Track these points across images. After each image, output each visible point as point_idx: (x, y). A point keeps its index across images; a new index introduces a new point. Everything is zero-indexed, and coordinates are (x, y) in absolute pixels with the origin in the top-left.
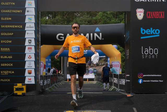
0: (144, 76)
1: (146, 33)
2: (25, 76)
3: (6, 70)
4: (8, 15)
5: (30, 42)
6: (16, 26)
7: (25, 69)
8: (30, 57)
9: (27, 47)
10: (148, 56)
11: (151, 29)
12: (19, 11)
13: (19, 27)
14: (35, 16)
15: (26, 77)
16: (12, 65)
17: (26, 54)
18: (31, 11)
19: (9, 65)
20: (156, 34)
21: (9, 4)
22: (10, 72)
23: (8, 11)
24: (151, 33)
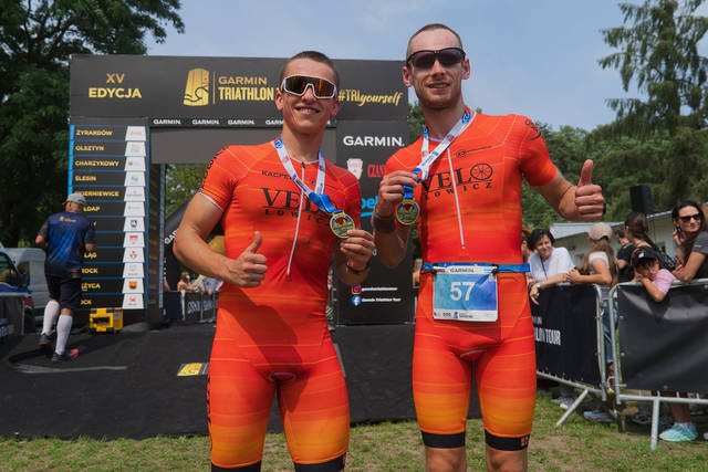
0: (363, 290)
2: (124, 292)
4: (90, 171)
5: (135, 224)
6: (106, 194)
7: (124, 279)
8: (134, 255)
11: (377, 197)
12: (112, 164)
13: (111, 194)
14: (145, 173)
15: (125, 295)
16: (95, 271)
17: (125, 248)
18: (137, 164)
19: (90, 271)
21: (92, 148)
22: (91, 286)
23: (90, 163)
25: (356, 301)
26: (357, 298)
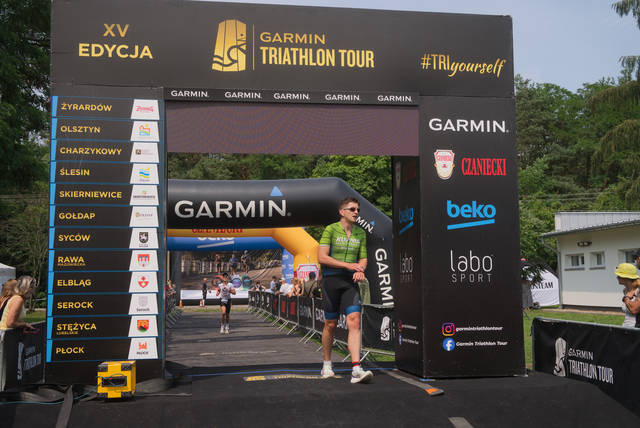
0: (457, 330)
1: (460, 215)
2: (130, 336)
3: (72, 321)
4: (81, 162)
5: (145, 238)
6: (103, 195)
7: (130, 317)
8: (144, 282)
9: (135, 254)
10: (467, 277)
11: (474, 203)
12: (112, 152)
13: (111, 195)
14: (159, 165)
15: (133, 340)
16: (89, 305)
17: (131, 273)
18: (147, 152)
19: (82, 305)
20: (486, 219)
21: (83, 129)
22: (84, 326)
23: (81, 151)
24: (475, 216)
25: (449, 345)
26: (450, 341)
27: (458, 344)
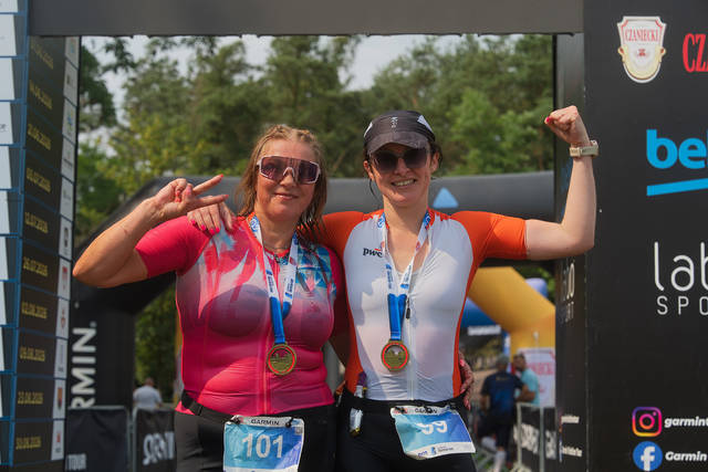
0: (669, 423)
25: (648, 456)
26: (650, 449)
27: (671, 456)
